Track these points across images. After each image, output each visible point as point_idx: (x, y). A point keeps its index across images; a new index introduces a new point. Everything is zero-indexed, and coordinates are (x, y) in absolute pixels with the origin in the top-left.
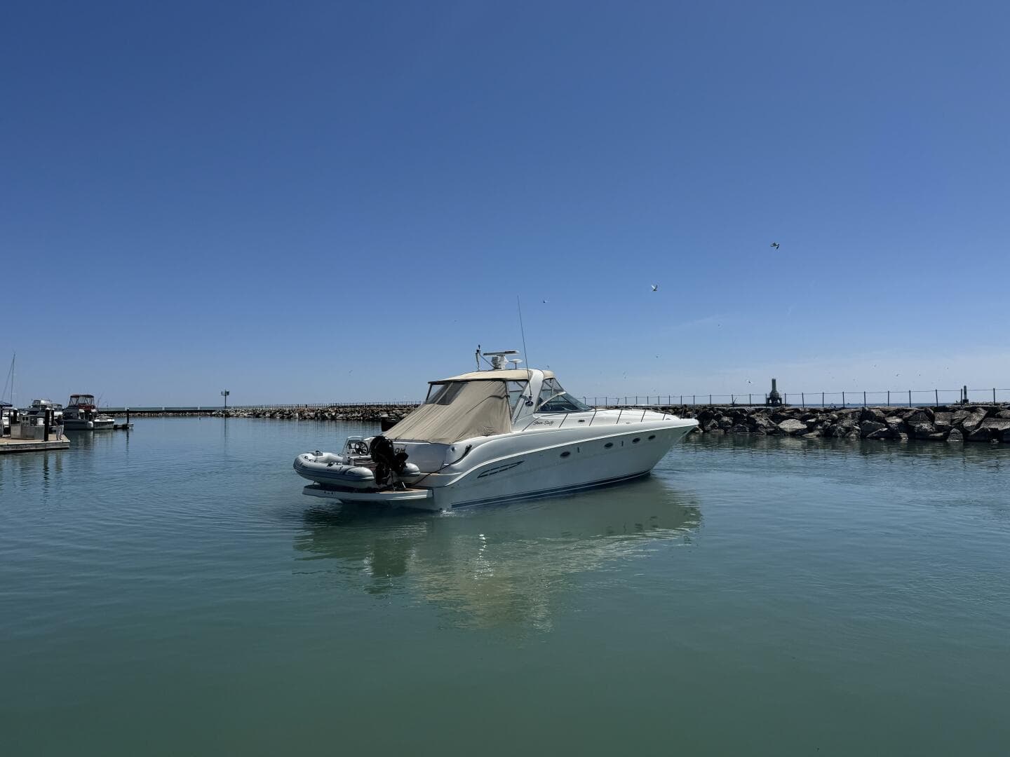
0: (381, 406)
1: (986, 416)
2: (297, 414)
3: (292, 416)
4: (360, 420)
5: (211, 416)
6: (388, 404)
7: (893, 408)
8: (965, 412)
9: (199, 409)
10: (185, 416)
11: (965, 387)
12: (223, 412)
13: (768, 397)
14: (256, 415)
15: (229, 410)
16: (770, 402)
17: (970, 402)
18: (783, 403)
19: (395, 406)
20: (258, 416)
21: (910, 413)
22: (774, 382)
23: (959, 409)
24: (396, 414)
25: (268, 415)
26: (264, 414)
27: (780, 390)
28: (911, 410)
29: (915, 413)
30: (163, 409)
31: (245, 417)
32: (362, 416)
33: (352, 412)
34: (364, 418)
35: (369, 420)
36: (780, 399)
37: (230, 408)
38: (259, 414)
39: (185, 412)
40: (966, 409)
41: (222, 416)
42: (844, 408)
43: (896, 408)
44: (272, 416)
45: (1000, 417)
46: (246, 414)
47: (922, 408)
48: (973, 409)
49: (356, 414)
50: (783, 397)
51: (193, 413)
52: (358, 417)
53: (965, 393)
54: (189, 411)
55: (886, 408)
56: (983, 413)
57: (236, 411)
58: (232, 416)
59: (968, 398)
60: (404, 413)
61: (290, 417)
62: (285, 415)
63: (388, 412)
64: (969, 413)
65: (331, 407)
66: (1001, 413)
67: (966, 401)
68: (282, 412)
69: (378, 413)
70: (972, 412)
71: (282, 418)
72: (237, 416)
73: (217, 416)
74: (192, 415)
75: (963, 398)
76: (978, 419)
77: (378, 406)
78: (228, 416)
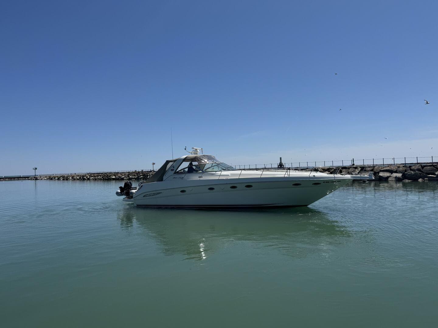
0: (112, 173)
1: (361, 170)
2: (71, 178)
3: (68, 179)
4: (102, 180)
5: (28, 179)
6: (115, 172)
7: (326, 168)
8: (353, 169)
9: (22, 176)
10: (15, 180)
11: (353, 159)
12: (34, 177)
13: (279, 165)
14: (51, 178)
15: (37, 177)
16: (280, 167)
17: (355, 165)
18: (284, 167)
19: (119, 173)
20: (52, 179)
21: (333, 170)
22: (281, 158)
23: (351, 168)
24: (119, 177)
25: (56, 178)
26: (55, 178)
27: (283, 162)
28: (333, 168)
29: (334, 170)
30: (3, 177)
31: (45, 179)
32: (102, 178)
33: (98, 176)
34: (103, 179)
35: (106, 179)
36: (283, 166)
37: (38, 175)
38: (52, 178)
39: (15, 178)
40: (353, 168)
41: (34, 179)
42: (308, 168)
43: (327, 168)
44: (59, 179)
45: (365, 170)
46: (46, 178)
47: (337, 168)
48: (356, 168)
49: (100, 177)
50: (284, 165)
51: (19, 178)
52: (100, 178)
53: (353, 161)
54: (17, 178)
55: (324, 168)
56: (360, 169)
57: (41, 177)
58: (39, 179)
59: (354, 163)
60: (123, 176)
61: (67, 179)
62: (65, 178)
63: (115, 176)
64: (354, 169)
65: (87, 174)
66: (366, 169)
67: (354, 164)
68: (63, 177)
69: (110, 176)
70: (355, 169)
71: (64, 179)
72: (41, 179)
73: (31, 179)
74: (18, 180)
75: (352, 163)
76: (358, 171)
77: (110, 173)
78: (36, 179)
